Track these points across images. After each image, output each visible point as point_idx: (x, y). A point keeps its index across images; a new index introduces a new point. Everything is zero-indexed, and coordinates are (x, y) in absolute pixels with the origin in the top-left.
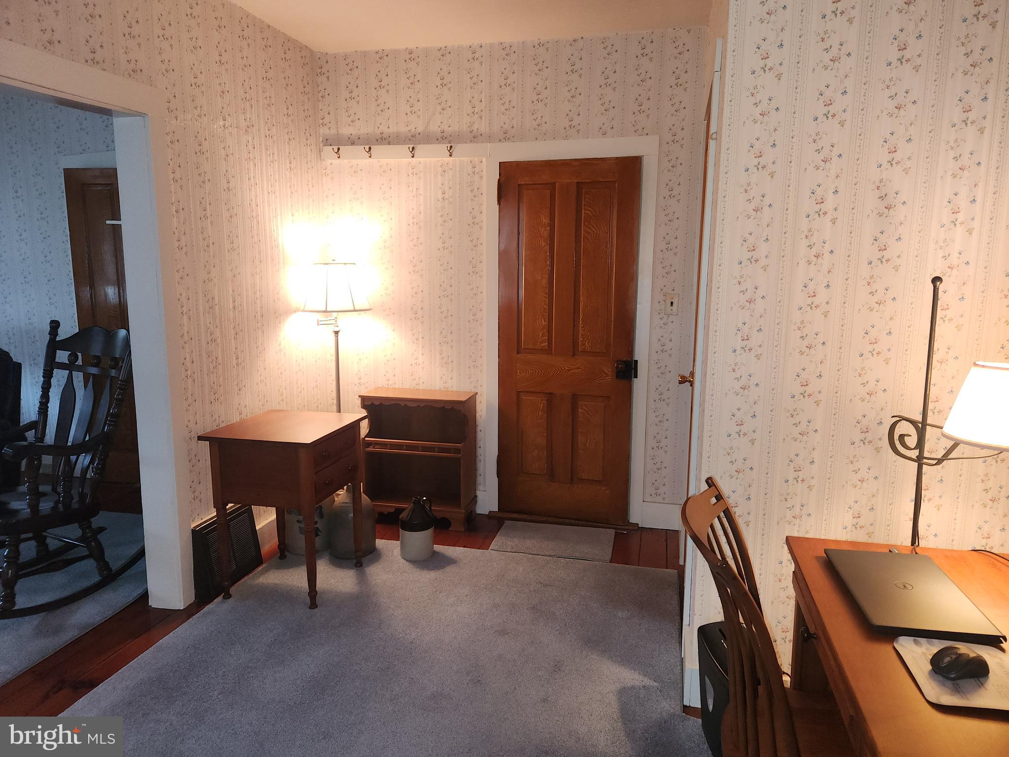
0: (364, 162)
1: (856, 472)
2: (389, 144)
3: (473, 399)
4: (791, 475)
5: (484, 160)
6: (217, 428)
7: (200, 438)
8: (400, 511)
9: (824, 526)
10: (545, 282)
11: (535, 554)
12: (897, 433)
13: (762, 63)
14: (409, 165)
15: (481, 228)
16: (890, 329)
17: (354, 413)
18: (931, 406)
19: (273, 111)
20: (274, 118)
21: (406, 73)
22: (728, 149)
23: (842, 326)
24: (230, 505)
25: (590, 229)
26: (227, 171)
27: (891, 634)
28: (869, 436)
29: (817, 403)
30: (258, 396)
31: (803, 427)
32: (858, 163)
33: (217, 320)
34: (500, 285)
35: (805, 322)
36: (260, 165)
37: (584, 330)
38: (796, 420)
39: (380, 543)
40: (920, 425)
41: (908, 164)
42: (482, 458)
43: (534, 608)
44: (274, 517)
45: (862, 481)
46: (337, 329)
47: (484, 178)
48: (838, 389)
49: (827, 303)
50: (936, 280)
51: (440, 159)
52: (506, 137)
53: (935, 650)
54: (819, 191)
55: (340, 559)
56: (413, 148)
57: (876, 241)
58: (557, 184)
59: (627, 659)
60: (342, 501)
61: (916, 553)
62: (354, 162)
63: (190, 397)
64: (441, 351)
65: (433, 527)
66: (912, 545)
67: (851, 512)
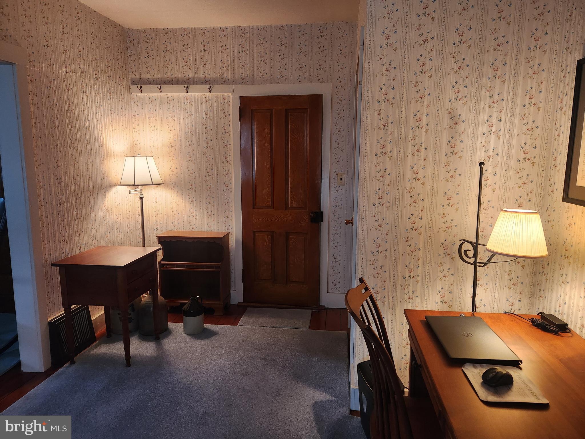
0: (157, 95)
1: (442, 271)
2: (173, 85)
3: (227, 236)
4: (407, 275)
5: (231, 95)
6: (64, 258)
7: (53, 265)
8: (183, 304)
9: (425, 302)
10: (268, 167)
11: (265, 327)
12: (463, 248)
13: (386, 42)
14: (185, 97)
15: (230, 135)
16: (458, 191)
17: (153, 247)
18: (480, 234)
19: (99, 63)
20: (99, 68)
21: (182, 42)
22: (368, 90)
23: (432, 190)
24: (73, 306)
25: (293, 135)
26: (68, 99)
27: (461, 362)
28: (448, 251)
29: (420, 233)
30: (92, 238)
31: (413, 247)
32: (439, 98)
33: (64, 191)
34: (242, 168)
35: (412, 188)
36: (90, 96)
37: (292, 195)
38: (409, 243)
39: (170, 325)
40: (475, 245)
41: (465, 99)
42: (233, 271)
43: (264, 359)
44: (103, 312)
45: (445, 276)
46: (142, 196)
47: (231, 106)
48: (431, 226)
49: (424, 177)
50: (481, 164)
51: (204, 94)
52: (243, 81)
53: (484, 370)
54: (418, 115)
55: (145, 336)
56: (187, 87)
57: (450, 142)
58: (274, 110)
59: (318, 385)
60: (146, 300)
61: (474, 316)
62: (151, 95)
63: (46, 239)
64: (207, 208)
65: (203, 314)
66: (472, 312)
67: (440, 294)
